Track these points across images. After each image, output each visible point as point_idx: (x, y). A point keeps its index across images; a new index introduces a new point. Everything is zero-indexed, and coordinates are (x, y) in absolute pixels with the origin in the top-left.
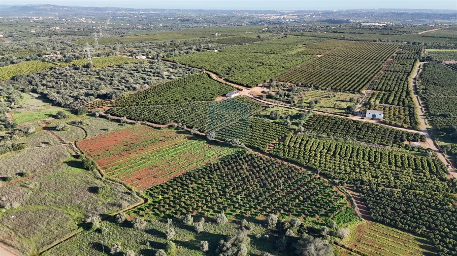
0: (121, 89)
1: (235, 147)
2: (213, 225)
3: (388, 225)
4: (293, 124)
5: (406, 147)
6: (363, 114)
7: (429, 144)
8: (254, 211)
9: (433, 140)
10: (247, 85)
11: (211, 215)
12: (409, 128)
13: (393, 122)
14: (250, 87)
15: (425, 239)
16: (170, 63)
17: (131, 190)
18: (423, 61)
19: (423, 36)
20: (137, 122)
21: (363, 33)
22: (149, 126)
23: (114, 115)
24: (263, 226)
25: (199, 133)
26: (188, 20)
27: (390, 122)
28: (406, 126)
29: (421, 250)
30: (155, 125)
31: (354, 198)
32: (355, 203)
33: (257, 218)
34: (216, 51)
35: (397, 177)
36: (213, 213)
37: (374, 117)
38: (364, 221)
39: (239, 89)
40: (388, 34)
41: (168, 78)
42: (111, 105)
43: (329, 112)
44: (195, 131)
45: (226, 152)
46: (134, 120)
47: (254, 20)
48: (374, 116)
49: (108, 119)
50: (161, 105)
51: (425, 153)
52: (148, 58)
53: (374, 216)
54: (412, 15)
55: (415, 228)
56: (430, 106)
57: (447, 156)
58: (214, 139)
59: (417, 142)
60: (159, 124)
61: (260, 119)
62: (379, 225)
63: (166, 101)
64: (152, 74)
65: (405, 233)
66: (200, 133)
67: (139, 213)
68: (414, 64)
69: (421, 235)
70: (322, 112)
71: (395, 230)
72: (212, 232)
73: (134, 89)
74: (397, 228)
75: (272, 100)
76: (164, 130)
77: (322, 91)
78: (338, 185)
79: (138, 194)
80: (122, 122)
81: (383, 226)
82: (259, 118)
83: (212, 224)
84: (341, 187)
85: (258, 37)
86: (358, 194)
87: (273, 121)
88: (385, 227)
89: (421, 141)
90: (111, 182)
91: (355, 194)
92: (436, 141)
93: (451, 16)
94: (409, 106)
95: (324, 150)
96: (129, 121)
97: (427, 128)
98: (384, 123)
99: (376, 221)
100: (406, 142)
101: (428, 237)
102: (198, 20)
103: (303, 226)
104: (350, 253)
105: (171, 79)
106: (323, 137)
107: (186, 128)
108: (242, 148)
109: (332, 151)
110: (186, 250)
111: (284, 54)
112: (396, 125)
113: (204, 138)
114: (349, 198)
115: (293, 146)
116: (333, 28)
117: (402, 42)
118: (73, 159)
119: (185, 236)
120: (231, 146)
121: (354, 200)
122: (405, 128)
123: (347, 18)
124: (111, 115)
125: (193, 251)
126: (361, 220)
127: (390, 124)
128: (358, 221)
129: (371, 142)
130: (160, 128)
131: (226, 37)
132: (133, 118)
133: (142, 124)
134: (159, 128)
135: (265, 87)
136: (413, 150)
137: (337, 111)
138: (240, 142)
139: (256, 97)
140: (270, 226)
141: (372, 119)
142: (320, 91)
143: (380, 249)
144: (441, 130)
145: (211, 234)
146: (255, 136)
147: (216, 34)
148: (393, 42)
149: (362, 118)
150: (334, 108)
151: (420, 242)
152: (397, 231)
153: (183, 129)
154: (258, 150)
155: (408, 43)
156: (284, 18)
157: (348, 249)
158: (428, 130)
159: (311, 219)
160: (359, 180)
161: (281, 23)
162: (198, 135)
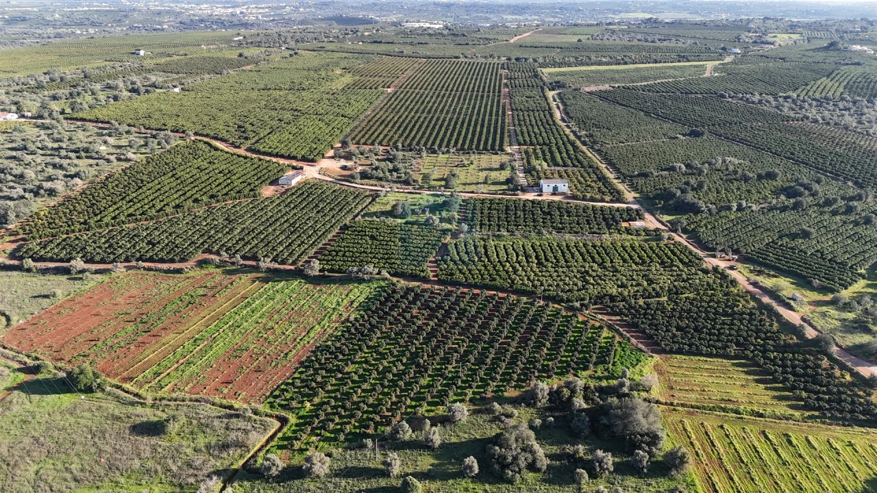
0: (15, 196)
1: (370, 281)
2: (448, 428)
3: (689, 353)
4: (442, 220)
5: (628, 231)
6: (537, 187)
7: (650, 222)
8: (495, 384)
9: (654, 216)
10: (303, 156)
11: (427, 411)
12: (612, 201)
13: (588, 195)
14: (313, 161)
15: (743, 361)
16: (95, 124)
17: (231, 407)
18: (553, 90)
19: (521, 46)
20: (116, 267)
21: (426, 43)
22: (150, 269)
23: (42, 259)
24: (528, 405)
25: (277, 266)
26: (24, 20)
27: (584, 196)
28: (608, 198)
29: (750, 377)
30: (165, 266)
31: (617, 325)
32: (625, 333)
33: (506, 394)
34: (177, 90)
35: (650, 282)
36: (429, 408)
37: (555, 192)
38: (657, 358)
39: (294, 168)
40: (467, 44)
41: (119, 159)
42: (12, 238)
43: (483, 192)
44: (266, 263)
45: (360, 293)
46: (102, 261)
47: (184, 18)
48: (555, 188)
49: (29, 270)
50: (146, 220)
51: (656, 235)
52: (23, 116)
53: (666, 345)
54: (466, 7)
55: (724, 349)
56: (614, 161)
57: (684, 236)
58: (317, 273)
59: (636, 220)
60: (172, 261)
61: (378, 220)
62: (678, 356)
63: (154, 211)
64: (73, 155)
65: (715, 360)
66: (282, 267)
67: (292, 446)
68: (544, 94)
69: (736, 357)
70: (473, 192)
71: (702, 358)
72: (454, 440)
73: (52, 193)
74: (701, 354)
75: (372, 182)
76: (191, 274)
77: (443, 156)
78: (580, 310)
79: (255, 412)
80: (74, 271)
81: (683, 357)
82: (375, 218)
83: (444, 427)
84: (587, 312)
85: (241, 55)
86: (619, 318)
87: (404, 221)
88: (687, 358)
89: (640, 219)
90: (172, 403)
91: (613, 318)
92: (657, 216)
93: (523, 9)
94: (590, 167)
95: (520, 257)
96: (94, 267)
97: (634, 198)
98: (574, 197)
99: (671, 352)
100: (625, 224)
101: (746, 357)
102: (51, 19)
103: (589, 387)
104: (674, 410)
105: (127, 160)
106: (504, 236)
107: (242, 262)
108: (384, 279)
109: (534, 257)
110: (438, 484)
111: (323, 89)
112: (592, 199)
113: (299, 274)
114: (610, 327)
115: (469, 260)
116: (366, 34)
117: (499, 57)
118: (22, 377)
119: (416, 461)
120: (360, 281)
121: (621, 330)
122: (607, 202)
123: (364, 13)
124: (34, 260)
125: (451, 482)
126: (652, 357)
127: (584, 199)
128: (649, 358)
129: (579, 232)
130: (182, 269)
131: (168, 59)
132: (98, 258)
133: (129, 268)
134: (179, 271)
135: (340, 157)
136: (639, 235)
137: (493, 188)
138: (377, 270)
139: (339, 180)
140: (540, 401)
141: (554, 194)
142: (441, 156)
143: (704, 391)
144: (655, 198)
145: (454, 443)
146: (392, 253)
147: (142, 53)
148: (486, 57)
149: (538, 195)
150: (485, 183)
151: (740, 367)
152: (705, 359)
153: (233, 263)
154: (414, 277)
155: (509, 59)
156: (241, 13)
157: (666, 404)
158: (637, 201)
159: (585, 373)
160: (605, 295)
161: (246, 24)
162: (276, 270)
